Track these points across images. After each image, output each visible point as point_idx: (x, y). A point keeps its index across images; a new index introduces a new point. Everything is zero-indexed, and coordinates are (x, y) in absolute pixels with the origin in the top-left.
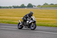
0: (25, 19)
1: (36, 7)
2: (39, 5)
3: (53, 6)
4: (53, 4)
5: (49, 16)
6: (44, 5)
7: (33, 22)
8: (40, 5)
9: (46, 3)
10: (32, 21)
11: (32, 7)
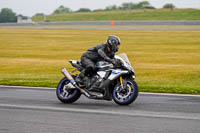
0: (90, 64)
1: (30, 21)
2: (38, 15)
3: (88, 17)
4: (88, 10)
5: (73, 52)
6: (57, 12)
7: (124, 76)
8: (42, 15)
9: (62, 7)
10: (119, 72)
11: (16, 21)
